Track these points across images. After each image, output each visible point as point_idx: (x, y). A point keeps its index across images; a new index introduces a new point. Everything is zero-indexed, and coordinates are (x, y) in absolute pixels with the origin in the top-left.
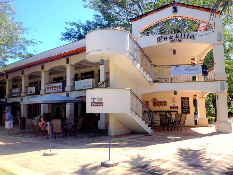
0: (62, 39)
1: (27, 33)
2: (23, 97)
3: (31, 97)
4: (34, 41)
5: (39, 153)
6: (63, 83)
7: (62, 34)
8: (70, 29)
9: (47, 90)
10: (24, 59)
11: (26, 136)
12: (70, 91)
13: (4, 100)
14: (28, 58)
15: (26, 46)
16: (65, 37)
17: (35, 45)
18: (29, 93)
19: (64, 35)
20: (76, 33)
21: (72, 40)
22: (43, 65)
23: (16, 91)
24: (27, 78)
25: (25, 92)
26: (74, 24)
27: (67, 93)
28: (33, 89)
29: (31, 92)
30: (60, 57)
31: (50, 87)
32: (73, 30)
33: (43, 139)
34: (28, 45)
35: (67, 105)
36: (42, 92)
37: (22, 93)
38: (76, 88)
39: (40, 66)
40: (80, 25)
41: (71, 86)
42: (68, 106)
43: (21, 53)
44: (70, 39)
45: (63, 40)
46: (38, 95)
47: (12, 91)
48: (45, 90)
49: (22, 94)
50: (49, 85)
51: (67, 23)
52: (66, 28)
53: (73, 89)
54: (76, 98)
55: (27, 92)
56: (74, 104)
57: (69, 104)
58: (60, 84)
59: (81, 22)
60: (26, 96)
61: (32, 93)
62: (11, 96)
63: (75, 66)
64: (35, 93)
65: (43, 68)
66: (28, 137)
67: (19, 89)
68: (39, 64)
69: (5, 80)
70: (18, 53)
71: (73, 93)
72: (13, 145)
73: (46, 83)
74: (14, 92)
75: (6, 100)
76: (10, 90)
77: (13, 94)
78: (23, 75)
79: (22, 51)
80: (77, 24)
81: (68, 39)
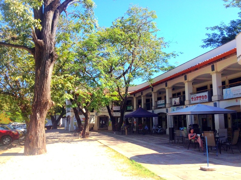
0: (203, 46)
1: (168, 47)
2: (168, 108)
3: (175, 108)
4: (175, 53)
5: (195, 167)
6: (208, 92)
7: (203, 41)
8: (212, 35)
9: (191, 101)
10: (166, 72)
11: (176, 147)
12: (218, 101)
13: (151, 111)
14: (170, 70)
15: (167, 59)
16: (206, 43)
17: (176, 57)
18: (173, 104)
19: (205, 42)
20: (219, 36)
21: (215, 45)
22: (186, 76)
23: (161, 103)
24: (171, 90)
25: (170, 103)
26: (216, 28)
27: (214, 103)
28: (177, 100)
29: (175, 103)
30: (204, 65)
31: (195, 97)
32: (216, 34)
33: (194, 151)
34: (169, 58)
35: (215, 116)
36: (186, 102)
37: (167, 104)
38: (225, 97)
39: (183, 77)
40: (223, 28)
41: (218, 95)
42: (217, 117)
43: (163, 67)
44: (212, 45)
45: (205, 47)
46: (182, 106)
47: (158, 103)
48: (190, 101)
49: (167, 106)
50: (193, 95)
51: (207, 29)
52: (207, 34)
53: (221, 98)
54: (225, 108)
55: (171, 103)
56: (223, 115)
57: (218, 115)
58: (206, 94)
59: (223, 24)
60: (171, 107)
61: (177, 103)
62: (157, 107)
63: (222, 73)
64: (179, 104)
65: (186, 79)
66: (178, 147)
67: (164, 100)
68: (182, 75)
69: (151, 93)
70: (161, 67)
71: (221, 102)
72: (167, 155)
73: (190, 93)
74: (160, 103)
75: (153, 111)
76: (156, 102)
77: (158, 105)
78: (167, 87)
79: (164, 64)
80: (219, 27)
81: (210, 46)
